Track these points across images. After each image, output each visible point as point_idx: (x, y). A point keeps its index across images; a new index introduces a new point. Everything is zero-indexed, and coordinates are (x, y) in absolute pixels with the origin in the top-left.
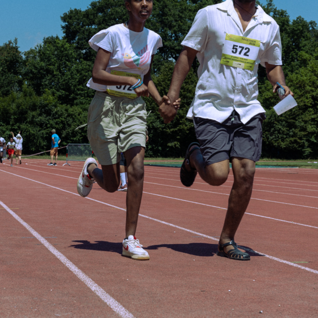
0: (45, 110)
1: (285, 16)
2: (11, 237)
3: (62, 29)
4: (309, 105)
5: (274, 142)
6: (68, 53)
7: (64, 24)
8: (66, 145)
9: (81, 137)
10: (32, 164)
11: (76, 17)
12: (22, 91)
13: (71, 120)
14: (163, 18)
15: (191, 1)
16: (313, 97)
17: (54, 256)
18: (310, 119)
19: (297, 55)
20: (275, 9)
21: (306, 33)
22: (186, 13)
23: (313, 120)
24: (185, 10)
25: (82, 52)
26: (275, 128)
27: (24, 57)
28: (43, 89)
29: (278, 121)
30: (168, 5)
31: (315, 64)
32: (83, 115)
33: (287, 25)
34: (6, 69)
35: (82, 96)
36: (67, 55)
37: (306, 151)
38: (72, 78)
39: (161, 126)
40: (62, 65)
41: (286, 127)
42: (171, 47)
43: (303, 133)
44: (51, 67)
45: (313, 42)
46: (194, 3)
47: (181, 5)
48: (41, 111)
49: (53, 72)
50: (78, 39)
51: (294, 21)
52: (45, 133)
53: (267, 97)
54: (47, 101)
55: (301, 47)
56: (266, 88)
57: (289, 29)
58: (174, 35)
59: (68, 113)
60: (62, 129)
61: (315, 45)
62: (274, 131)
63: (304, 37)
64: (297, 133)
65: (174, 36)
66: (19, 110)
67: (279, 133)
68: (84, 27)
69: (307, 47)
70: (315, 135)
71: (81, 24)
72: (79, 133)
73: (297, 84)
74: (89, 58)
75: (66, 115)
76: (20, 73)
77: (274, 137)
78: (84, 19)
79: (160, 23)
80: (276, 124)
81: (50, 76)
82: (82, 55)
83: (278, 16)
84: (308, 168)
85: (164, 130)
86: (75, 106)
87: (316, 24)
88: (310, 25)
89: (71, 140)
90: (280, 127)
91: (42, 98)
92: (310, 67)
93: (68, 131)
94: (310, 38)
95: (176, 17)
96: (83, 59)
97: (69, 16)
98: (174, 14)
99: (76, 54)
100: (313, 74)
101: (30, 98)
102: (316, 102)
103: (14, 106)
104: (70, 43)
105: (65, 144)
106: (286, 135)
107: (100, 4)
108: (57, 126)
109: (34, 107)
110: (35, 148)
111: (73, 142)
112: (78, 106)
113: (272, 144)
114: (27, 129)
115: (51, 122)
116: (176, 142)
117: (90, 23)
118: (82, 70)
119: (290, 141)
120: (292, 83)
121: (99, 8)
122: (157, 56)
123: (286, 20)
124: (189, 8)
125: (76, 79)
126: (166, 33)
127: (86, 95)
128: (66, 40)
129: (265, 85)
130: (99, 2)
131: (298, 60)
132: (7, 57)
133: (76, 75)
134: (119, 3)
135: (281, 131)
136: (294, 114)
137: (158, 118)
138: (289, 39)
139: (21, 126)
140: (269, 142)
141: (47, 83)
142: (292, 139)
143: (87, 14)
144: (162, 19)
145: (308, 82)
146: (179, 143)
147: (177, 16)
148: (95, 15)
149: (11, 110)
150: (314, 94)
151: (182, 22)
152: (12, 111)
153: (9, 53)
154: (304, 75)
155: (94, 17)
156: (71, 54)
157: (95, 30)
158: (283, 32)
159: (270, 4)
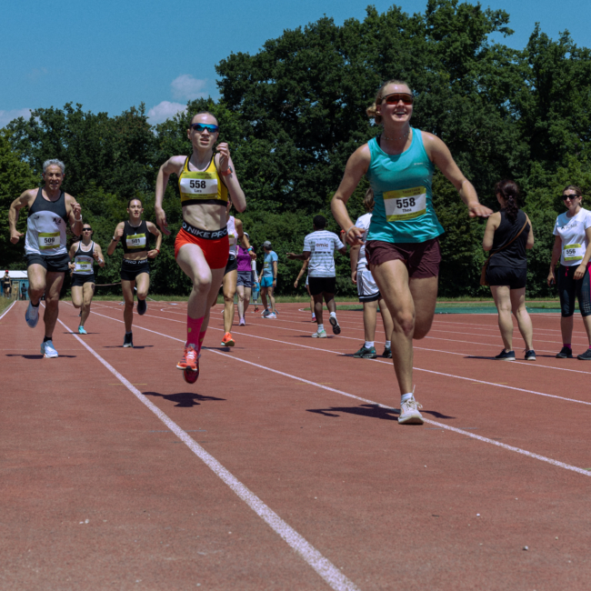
2: (132, 431)
3: (218, 86)
6: (229, 126)
7: (221, 79)
10: (171, 310)
11: (242, 66)
14: (386, 65)
15: (431, 37)
17: (200, 460)
20: (574, 47)
22: (424, 57)
24: (423, 51)
25: (251, 123)
27: (156, 134)
30: (393, 44)
32: (254, 229)
34: (126, 154)
35: (253, 198)
36: (227, 130)
46: (436, 39)
47: (415, 43)
50: (245, 103)
56: (558, 179)
68: (255, 83)
71: (250, 78)
74: (262, 134)
76: (151, 160)
78: (254, 69)
79: (380, 74)
82: (251, 130)
83: (578, 58)
95: (408, 64)
96: (255, 136)
97: (228, 65)
98: (404, 60)
99: (243, 127)
101: (168, 202)
104: (231, 109)
107: (281, 44)
109: (173, 217)
110: (177, 283)
112: (246, 213)
114: (163, 253)
117: (264, 76)
118: (253, 154)
121: (278, 50)
122: (377, 128)
124: (429, 48)
125: (243, 169)
127: (259, 195)
128: (225, 105)
129: (558, 174)
130: (278, 41)
132: (128, 134)
133: (242, 162)
134: (313, 42)
143: (258, 61)
144: (384, 67)
147: (410, 63)
148: (272, 63)
151: (417, 72)
153: (131, 128)
155: (271, 65)
156: (235, 128)
157: (271, 87)
158: (587, 85)
159: (565, 39)
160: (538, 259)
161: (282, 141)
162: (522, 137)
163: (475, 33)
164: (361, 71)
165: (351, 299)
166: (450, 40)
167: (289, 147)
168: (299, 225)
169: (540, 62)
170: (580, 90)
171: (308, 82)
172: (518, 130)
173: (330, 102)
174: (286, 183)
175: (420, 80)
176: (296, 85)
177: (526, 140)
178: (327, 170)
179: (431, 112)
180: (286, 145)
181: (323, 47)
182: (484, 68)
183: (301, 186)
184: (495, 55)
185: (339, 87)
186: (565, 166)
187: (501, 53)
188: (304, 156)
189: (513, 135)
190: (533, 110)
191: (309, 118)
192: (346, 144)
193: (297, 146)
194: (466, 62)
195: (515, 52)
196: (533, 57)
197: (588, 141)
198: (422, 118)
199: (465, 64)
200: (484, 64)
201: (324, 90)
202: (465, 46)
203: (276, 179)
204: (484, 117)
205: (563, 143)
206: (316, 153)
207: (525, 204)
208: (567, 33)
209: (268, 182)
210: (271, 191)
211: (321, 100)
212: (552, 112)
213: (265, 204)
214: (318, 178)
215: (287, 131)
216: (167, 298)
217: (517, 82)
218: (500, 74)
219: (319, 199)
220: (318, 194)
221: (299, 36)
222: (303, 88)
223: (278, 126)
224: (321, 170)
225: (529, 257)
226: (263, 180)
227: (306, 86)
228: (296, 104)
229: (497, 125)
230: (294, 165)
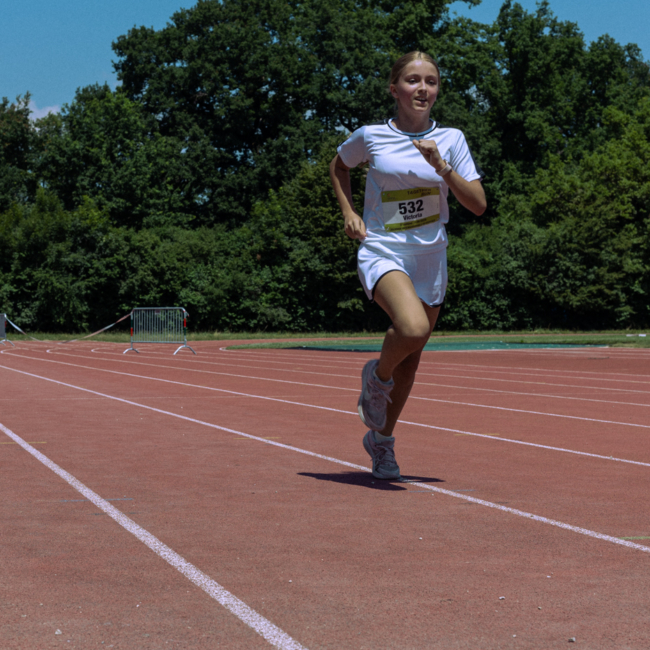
0: (83, 241)
1: (575, 34)
3: (114, 69)
4: (627, 216)
5: (556, 295)
6: (129, 120)
7: (118, 59)
8: (129, 311)
9: (158, 293)
10: (59, 351)
11: (144, 44)
12: (34, 202)
13: (137, 258)
14: (324, 43)
15: (380, 8)
16: (635, 201)
18: (630, 245)
19: (600, 114)
20: (554, 21)
21: (619, 69)
22: (371, 33)
23: (636, 247)
24: (369, 26)
25: (156, 117)
26: (557, 267)
27: (37, 130)
28: (78, 195)
29: (564, 252)
30: (332, 17)
31: (639, 132)
32: (161, 249)
33: (579, 53)
34: (1, 156)
35: (159, 210)
36: (126, 126)
37: (621, 312)
38: (138, 173)
39: (323, 266)
40: (116, 146)
41: (581, 263)
42: (340, 103)
43: (615, 275)
44: (94, 150)
45: (634, 88)
46: (386, 11)
47: (360, 16)
48: (75, 241)
49: (98, 160)
50: (149, 91)
51: (593, 44)
52: (83, 286)
53: (540, 202)
54: (88, 221)
55: (608, 98)
56: (537, 183)
57: (584, 61)
58: (345, 78)
59: (130, 245)
60: (119, 278)
61: (638, 95)
62: (556, 273)
63: (614, 78)
64: (603, 276)
65: (345, 82)
66: (28, 239)
67: (566, 276)
68: (161, 66)
69: (622, 98)
70: (641, 279)
71: (154, 60)
72: (154, 284)
73: (602, 174)
74: (171, 130)
75: (127, 249)
76: (32, 164)
77: (555, 284)
78: (161, 48)
79: (317, 55)
80: (560, 258)
81: (92, 169)
82: (157, 124)
83: (559, 34)
84: (629, 348)
85: (331, 275)
86: (145, 229)
87: (639, 50)
88: (626, 53)
89: (139, 300)
90: (568, 264)
91: (75, 214)
92: (628, 139)
93: (132, 282)
94: (627, 80)
95: (351, 43)
96: (160, 132)
97: (128, 43)
98: (347, 37)
99: (145, 121)
100: (634, 153)
101: (52, 215)
102: (641, 210)
103: (18, 232)
104: (132, 99)
105: (127, 308)
106: (580, 280)
107: (193, 16)
108: (109, 272)
109: (60, 234)
110: (65, 318)
111: (143, 303)
112: (151, 229)
113: (553, 298)
114: (46, 279)
115: (96, 264)
116: (355, 300)
117: (172, 56)
118: (158, 155)
119: (590, 292)
120: (591, 173)
121: (190, 24)
122: (312, 122)
123: (576, 41)
124: (378, 21)
125: (146, 174)
126: (329, 75)
127: (166, 207)
129: (537, 178)
130: (190, 12)
131: (602, 125)
133: (145, 165)
134: (232, 14)
135: (570, 273)
136: (597, 237)
137: (317, 250)
138: (583, 82)
139: (34, 273)
140: (546, 296)
141: (85, 183)
142: (593, 288)
143: (166, 38)
144: (322, 46)
145: (623, 169)
146: (361, 302)
147: (353, 40)
148: (183, 41)
149: (13, 240)
150: (638, 194)
151: (362, 51)
152: (14, 244)
153: (9, 123)
154: (615, 155)
155: (180, 43)
156: (135, 122)
157: (182, 71)
158: (571, 68)
159: (543, 11)
160: (513, 283)
161: (195, 138)
162: (491, 133)
163: (433, 4)
164: (292, 50)
165: (283, 336)
166: (402, 11)
167: (204, 146)
168: (218, 244)
169: (514, 39)
170: (562, 73)
171: (227, 65)
172: (486, 123)
173: (255, 89)
174: (200, 191)
175: (366, 61)
176: (212, 69)
177: (496, 136)
178: (251, 174)
179: (379, 101)
180: (200, 144)
181: (245, 21)
182: (445, 47)
183: (220, 194)
184: (458, 31)
185: (266, 71)
186: (546, 167)
187: (466, 27)
188: (223, 157)
189: (480, 129)
190: (505, 97)
191: (230, 110)
192: (275, 142)
193: (215, 145)
194: (422, 39)
195: (483, 27)
196: (504, 33)
197: (572, 136)
198: (368, 109)
199: (421, 42)
200: (444, 42)
201: (248, 75)
202: (422, 20)
203: (187, 187)
204: (445, 107)
205: (542, 139)
206: (238, 153)
207: (497, 214)
208: (546, 4)
209: (178, 189)
210: (182, 201)
211: (243, 87)
212: (528, 101)
213: (175, 218)
214: (240, 185)
215: (201, 127)
216: (53, 336)
217: (485, 63)
218: (464, 54)
219: (241, 211)
220: (241, 204)
221: (216, 7)
222: (221, 72)
223: (190, 120)
224: (245, 174)
225: (502, 281)
226: (170, 187)
227: (224, 70)
228: (212, 93)
229: (461, 117)
230: (210, 169)
